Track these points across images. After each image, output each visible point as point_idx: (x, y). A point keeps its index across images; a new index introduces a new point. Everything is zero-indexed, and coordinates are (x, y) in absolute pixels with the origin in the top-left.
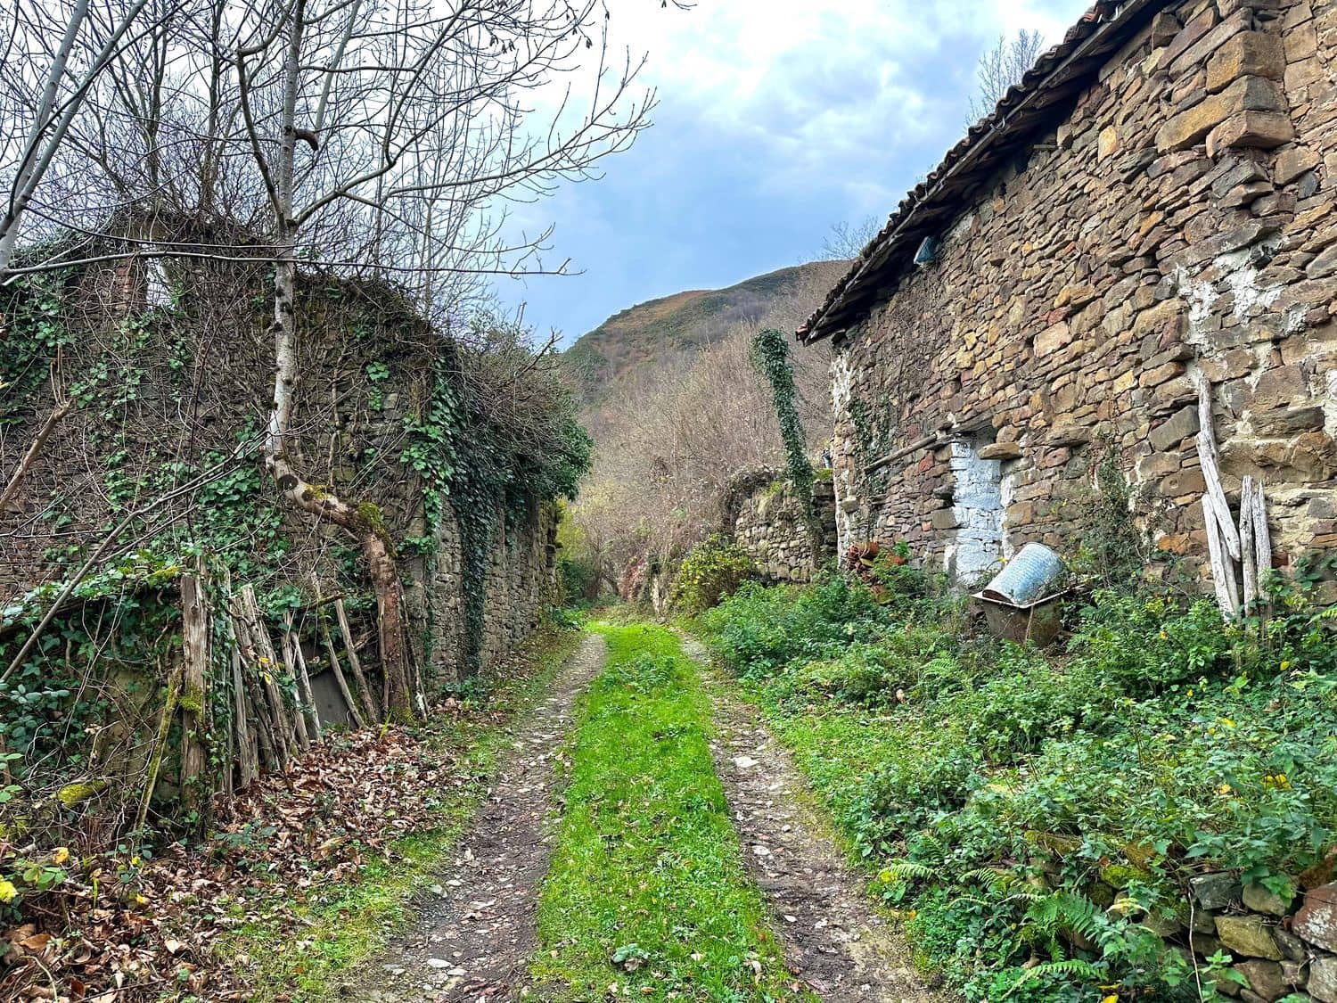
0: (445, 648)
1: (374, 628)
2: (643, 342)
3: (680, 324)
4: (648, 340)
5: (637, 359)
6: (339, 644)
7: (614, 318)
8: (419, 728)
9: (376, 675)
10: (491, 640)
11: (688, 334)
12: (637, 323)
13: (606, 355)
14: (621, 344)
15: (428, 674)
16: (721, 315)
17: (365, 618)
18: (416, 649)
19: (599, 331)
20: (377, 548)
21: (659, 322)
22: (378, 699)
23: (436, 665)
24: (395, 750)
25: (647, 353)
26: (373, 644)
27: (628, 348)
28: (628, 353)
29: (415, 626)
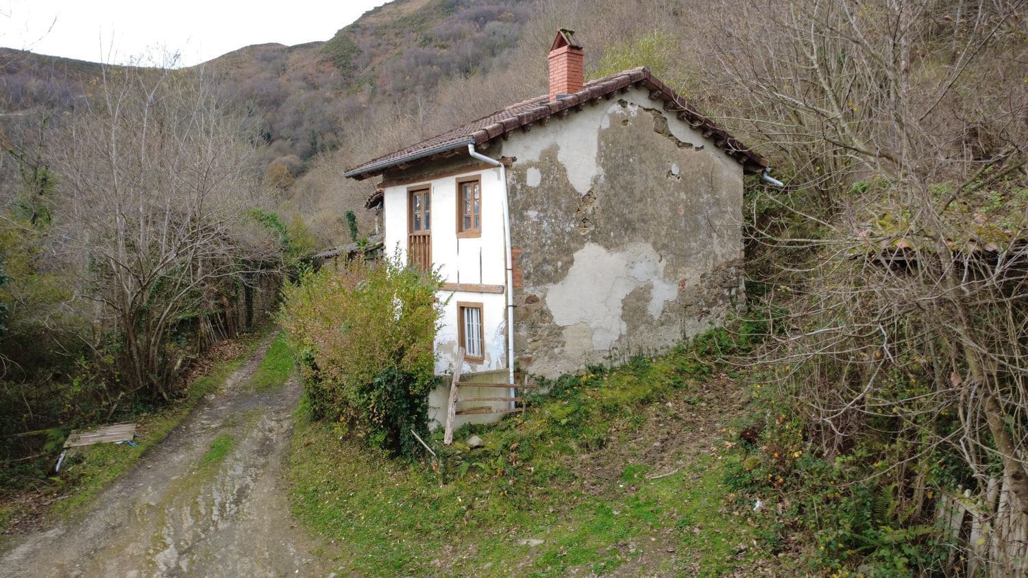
0: (242, 320)
1: (225, 317)
2: (392, 36)
3: (423, 21)
4: (397, 34)
5: (387, 51)
6: (218, 322)
7: (367, 14)
8: (237, 340)
9: (227, 328)
10: (254, 320)
11: (428, 31)
12: (387, 19)
13: (361, 47)
14: (373, 37)
15: (238, 327)
16: (456, 16)
17: (223, 315)
18: (235, 322)
19: (355, 25)
20: (225, 299)
21: (405, 19)
22: (228, 334)
23: (240, 325)
24: (233, 344)
25: (395, 46)
26: (225, 320)
27: (380, 41)
28: (380, 45)
29: (235, 316)
